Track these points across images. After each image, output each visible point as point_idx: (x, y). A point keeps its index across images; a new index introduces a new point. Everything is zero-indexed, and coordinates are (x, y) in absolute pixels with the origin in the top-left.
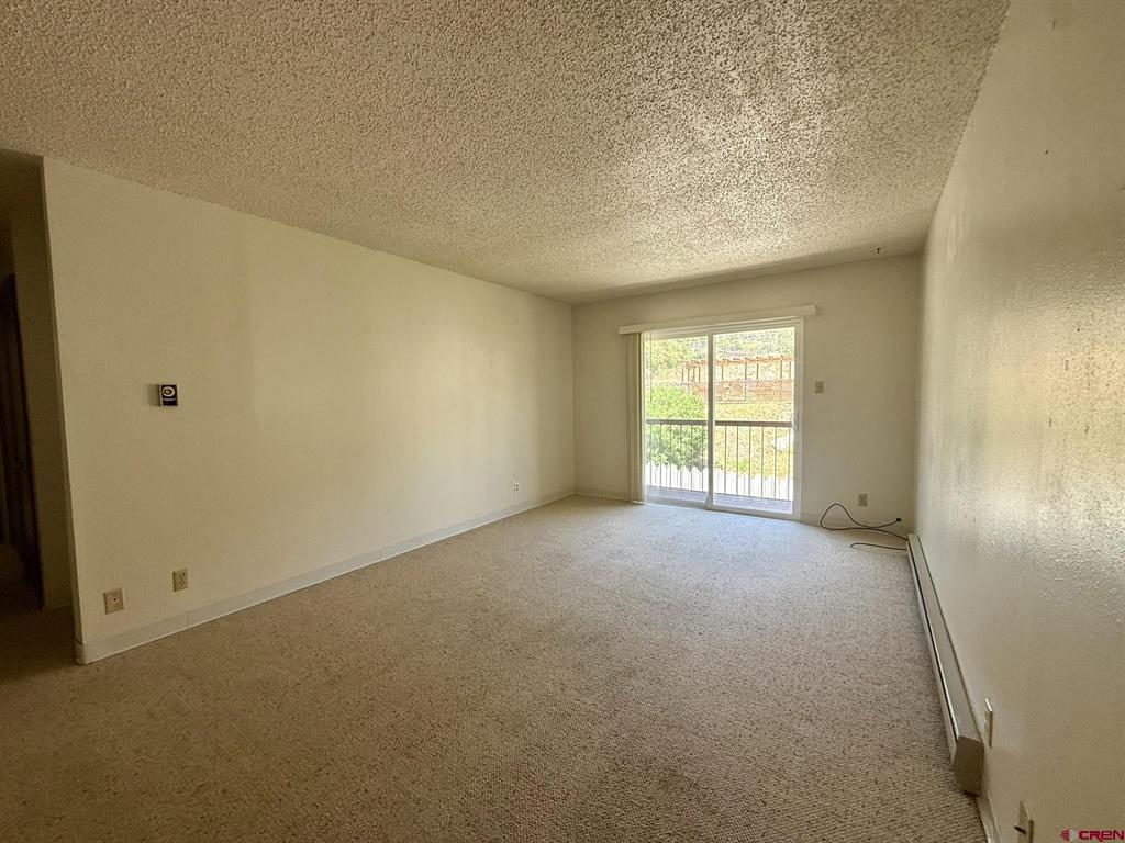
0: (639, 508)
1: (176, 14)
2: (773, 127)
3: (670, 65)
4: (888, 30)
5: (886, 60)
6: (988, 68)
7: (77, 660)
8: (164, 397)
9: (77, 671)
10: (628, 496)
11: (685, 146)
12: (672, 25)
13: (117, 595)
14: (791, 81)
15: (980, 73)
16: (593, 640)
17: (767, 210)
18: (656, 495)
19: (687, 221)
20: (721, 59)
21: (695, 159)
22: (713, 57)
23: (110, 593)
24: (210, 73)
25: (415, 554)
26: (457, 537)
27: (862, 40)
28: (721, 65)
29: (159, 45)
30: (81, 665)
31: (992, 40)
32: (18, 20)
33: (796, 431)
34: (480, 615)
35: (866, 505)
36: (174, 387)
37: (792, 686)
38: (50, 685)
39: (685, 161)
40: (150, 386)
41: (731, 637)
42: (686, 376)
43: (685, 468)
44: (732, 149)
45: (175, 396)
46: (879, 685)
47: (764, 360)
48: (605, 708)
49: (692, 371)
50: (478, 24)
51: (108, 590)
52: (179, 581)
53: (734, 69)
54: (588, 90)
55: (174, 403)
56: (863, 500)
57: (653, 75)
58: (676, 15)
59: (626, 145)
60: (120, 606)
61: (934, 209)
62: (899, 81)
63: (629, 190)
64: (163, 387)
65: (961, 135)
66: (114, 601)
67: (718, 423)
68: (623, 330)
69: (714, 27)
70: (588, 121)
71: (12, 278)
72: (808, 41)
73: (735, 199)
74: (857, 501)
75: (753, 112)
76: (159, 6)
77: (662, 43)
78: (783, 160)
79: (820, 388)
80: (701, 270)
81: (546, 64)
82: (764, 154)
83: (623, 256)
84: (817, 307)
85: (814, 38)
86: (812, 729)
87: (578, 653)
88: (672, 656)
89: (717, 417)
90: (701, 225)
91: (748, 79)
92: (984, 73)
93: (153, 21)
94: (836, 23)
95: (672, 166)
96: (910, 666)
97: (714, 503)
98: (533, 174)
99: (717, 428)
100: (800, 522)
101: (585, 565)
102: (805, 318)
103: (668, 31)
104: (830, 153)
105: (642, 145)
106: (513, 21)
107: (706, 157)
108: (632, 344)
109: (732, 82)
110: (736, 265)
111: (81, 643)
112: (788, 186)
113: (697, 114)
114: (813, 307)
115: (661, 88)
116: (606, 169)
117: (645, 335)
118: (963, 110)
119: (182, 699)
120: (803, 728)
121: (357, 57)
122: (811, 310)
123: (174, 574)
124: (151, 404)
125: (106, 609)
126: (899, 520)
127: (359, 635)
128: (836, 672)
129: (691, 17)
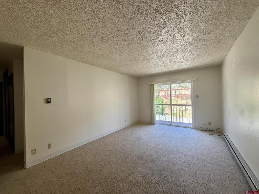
0: (155, 126)
1: (63, 14)
2: (194, 38)
3: (174, 24)
4: (227, 16)
5: (224, 22)
6: (247, 24)
7: (24, 167)
8: (48, 101)
9: (24, 171)
10: (151, 122)
11: (173, 42)
12: (177, 15)
13: (35, 150)
14: (201, 28)
15: (245, 25)
16: (152, 161)
17: (188, 56)
18: (158, 122)
19: (168, 59)
20: (186, 23)
21: (174, 45)
22: (184, 22)
23: (33, 150)
24: (67, 27)
25: (103, 138)
26: (113, 133)
27: (220, 18)
28: (186, 24)
29: (57, 21)
30: (25, 169)
31: (250, 18)
32: (26, 16)
33: (192, 107)
34: (122, 154)
35: (210, 125)
36: (50, 99)
37: (206, 173)
38: (18, 174)
39: (172, 46)
40: (45, 99)
41: (186, 160)
42: (159, 94)
43: (161, 115)
44: (183, 43)
45: (50, 101)
46: (228, 173)
47: (177, 90)
48: (160, 180)
49: (160, 92)
50: (132, 15)
51: (32, 149)
52: (49, 146)
53: (189, 25)
54: (153, 30)
55: (50, 103)
56: (210, 123)
57: (169, 27)
58: (178, 13)
59: (159, 42)
60: (35, 153)
61: (226, 56)
62: (226, 27)
63: (157, 52)
64: (48, 99)
65: (237, 39)
66: (34, 152)
67: (173, 105)
68: (150, 84)
69: (187, 16)
70: (152, 37)
71: (12, 74)
72: (208, 19)
73: (181, 54)
74: (208, 124)
75: (190, 34)
76: (59, 12)
77: (174, 19)
78: (194, 45)
79: (197, 97)
80: (169, 70)
81: (145, 24)
82: (190, 44)
83: (152, 67)
84: (196, 78)
85: (209, 18)
86: (214, 186)
87: (149, 164)
88: (173, 165)
89: (172, 104)
90: (171, 60)
91: (191, 27)
92: (246, 25)
93: (57, 16)
94: (215, 14)
95: (168, 47)
96: (234, 167)
97: (173, 124)
98: (136, 49)
99: (172, 106)
100: (194, 129)
101: (145, 140)
102: (193, 81)
103: (176, 16)
104: (205, 44)
105: (163, 42)
106: (140, 15)
107: (177, 45)
108: (152, 87)
109: (187, 28)
110: (177, 69)
111: (26, 163)
112: (194, 51)
113: (177, 35)
114: (195, 78)
115: (171, 29)
116: (153, 47)
117: (155, 85)
118: (239, 34)
119: (52, 178)
120: (212, 185)
121: (102, 23)
122: (195, 79)
123: (48, 144)
124: (45, 103)
125: (32, 154)
126: (219, 128)
127: (94, 160)
128: (216, 169)
129: (182, 13)
